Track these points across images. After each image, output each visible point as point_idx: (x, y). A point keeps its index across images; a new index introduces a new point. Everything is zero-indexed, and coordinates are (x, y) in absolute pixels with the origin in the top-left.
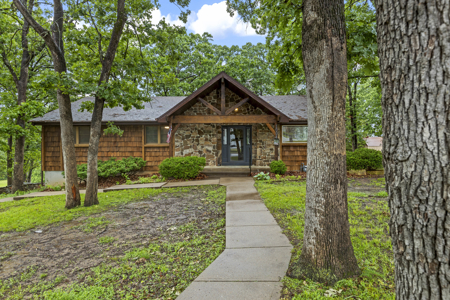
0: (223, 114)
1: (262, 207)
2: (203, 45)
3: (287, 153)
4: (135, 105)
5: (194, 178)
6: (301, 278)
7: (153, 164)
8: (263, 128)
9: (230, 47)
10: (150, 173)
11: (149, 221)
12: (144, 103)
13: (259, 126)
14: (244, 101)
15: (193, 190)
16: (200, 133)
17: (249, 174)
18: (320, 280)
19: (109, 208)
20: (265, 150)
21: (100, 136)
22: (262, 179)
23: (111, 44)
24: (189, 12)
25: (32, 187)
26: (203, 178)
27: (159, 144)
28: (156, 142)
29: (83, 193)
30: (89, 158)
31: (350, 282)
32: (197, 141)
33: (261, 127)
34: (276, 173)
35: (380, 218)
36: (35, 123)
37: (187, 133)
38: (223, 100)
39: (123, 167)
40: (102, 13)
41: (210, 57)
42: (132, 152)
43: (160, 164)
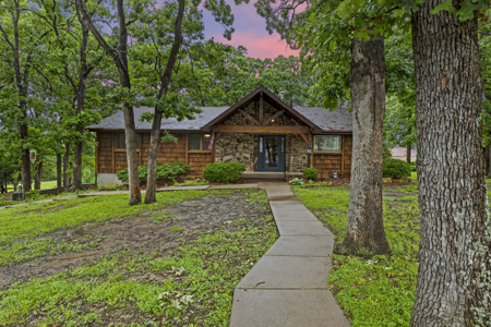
0: (261, 125)
1: (302, 206)
2: (238, 58)
3: (318, 162)
4: (188, 117)
5: (234, 182)
6: (345, 254)
7: (195, 169)
8: (298, 138)
9: (263, 59)
10: (193, 177)
11: (206, 217)
12: (195, 115)
13: (293, 136)
14: (280, 113)
15: (236, 192)
16: (239, 141)
17: (284, 180)
18: (361, 255)
19: (167, 205)
20: (298, 158)
21: (159, 143)
22: (297, 184)
23: (169, 62)
24: (233, 30)
25: (87, 187)
26: (242, 183)
27: (201, 151)
28: (199, 148)
29: (143, 192)
30: (150, 162)
31: (383, 257)
32: (236, 148)
33: (294, 137)
34: (309, 179)
35: (404, 217)
36: (91, 130)
37: (227, 141)
38: (261, 111)
39: (171, 171)
40: (161, 35)
41: (245, 70)
42: (177, 158)
43: (204, 169)
